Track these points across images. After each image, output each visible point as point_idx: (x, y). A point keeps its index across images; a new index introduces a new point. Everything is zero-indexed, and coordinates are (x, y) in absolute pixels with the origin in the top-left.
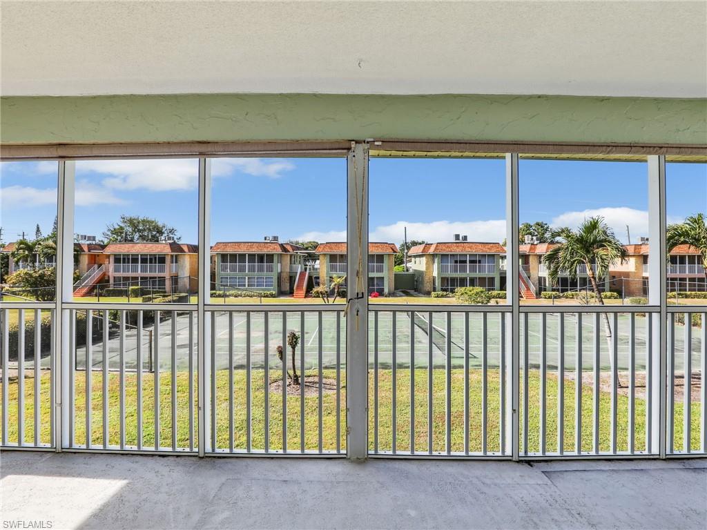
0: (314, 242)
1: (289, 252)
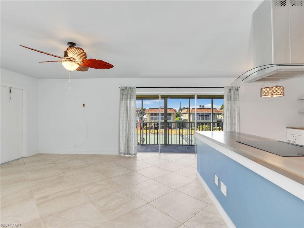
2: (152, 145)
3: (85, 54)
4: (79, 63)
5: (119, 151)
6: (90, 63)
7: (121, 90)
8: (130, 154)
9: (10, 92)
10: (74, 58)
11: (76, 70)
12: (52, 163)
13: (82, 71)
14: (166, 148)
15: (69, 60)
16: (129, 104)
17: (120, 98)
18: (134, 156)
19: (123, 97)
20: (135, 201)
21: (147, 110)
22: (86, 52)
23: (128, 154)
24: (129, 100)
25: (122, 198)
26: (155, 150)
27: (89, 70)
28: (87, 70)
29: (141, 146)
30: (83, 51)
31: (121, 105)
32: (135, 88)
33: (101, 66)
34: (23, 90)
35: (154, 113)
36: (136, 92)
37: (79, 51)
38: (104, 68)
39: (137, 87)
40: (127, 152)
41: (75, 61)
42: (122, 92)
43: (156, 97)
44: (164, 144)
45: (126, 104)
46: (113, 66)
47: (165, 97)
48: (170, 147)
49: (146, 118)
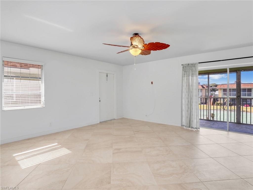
0: (214, 84)
1: (205, 88)
2: (220, 121)
3: (142, 40)
4: (141, 48)
5: (182, 123)
6: (150, 47)
7: (183, 67)
8: (192, 128)
9: (107, 76)
10: (137, 45)
11: (140, 54)
12: (129, 126)
13: (146, 55)
14: (238, 127)
15: (134, 47)
16: (192, 80)
17: (183, 75)
18: (196, 130)
19: (185, 74)
20: (187, 175)
21: (219, 86)
22: (143, 38)
23: (189, 127)
24: (191, 76)
25: (175, 167)
26: (223, 127)
27: (151, 53)
28: (149, 53)
29: (207, 121)
30: (140, 37)
31: (183, 81)
32: (197, 64)
33: (158, 48)
34: (114, 74)
35: (232, 89)
36: (199, 68)
37: (138, 38)
38: (161, 48)
39: (199, 63)
40: (188, 125)
41: (138, 47)
42: (184, 69)
43: (223, 71)
44: (236, 122)
45: (188, 80)
46: (169, 46)
47: (237, 71)
48: (244, 126)
49: (218, 94)
